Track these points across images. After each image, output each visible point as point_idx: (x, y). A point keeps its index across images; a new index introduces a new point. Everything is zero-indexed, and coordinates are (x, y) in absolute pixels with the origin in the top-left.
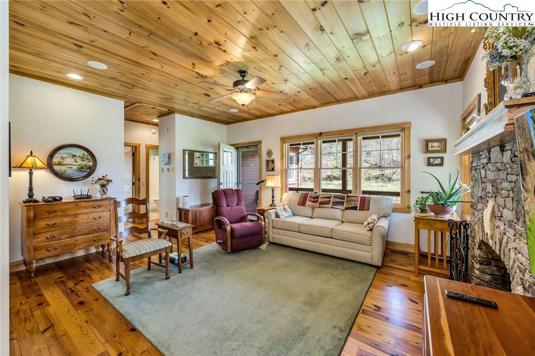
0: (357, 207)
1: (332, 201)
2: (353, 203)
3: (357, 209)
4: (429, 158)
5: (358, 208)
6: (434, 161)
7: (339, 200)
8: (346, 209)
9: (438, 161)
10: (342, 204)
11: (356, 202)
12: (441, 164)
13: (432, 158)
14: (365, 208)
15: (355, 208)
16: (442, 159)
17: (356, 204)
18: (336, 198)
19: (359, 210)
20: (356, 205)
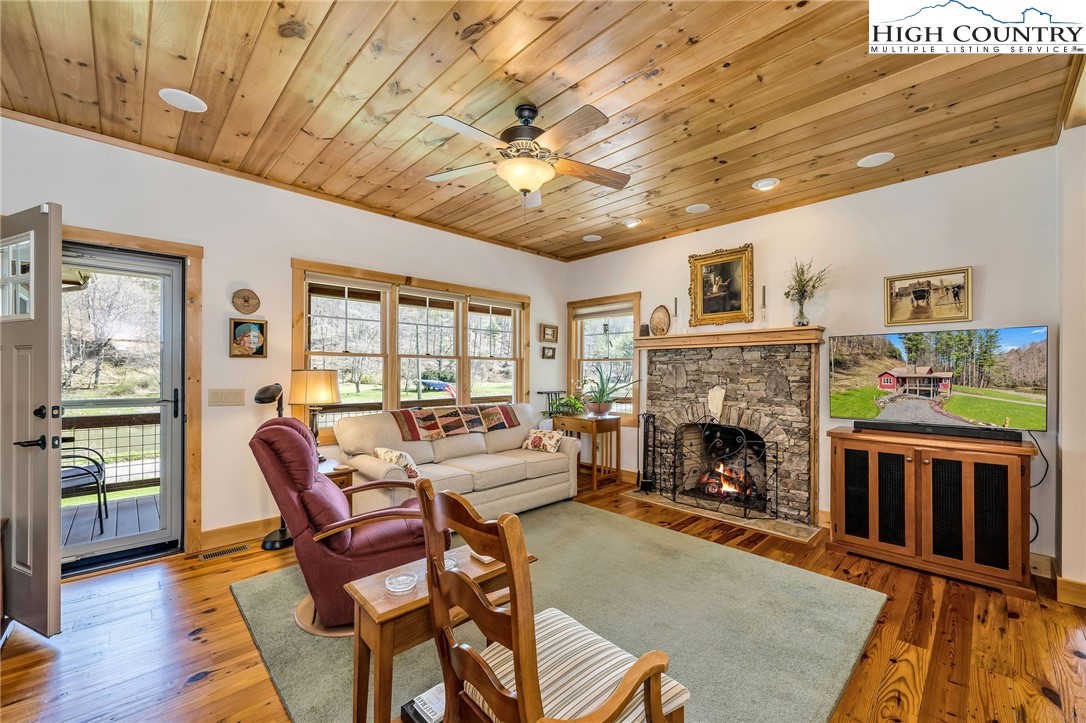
0: (504, 423)
1: (463, 420)
2: (495, 418)
3: (506, 428)
4: (544, 348)
5: (507, 425)
6: (547, 352)
7: (471, 416)
8: (490, 429)
9: (550, 353)
10: (480, 422)
11: (499, 416)
12: (553, 357)
13: (547, 348)
14: (515, 423)
15: (501, 426)
16: (554, 350)
17: (499, 419)
18: (465, 413)
19: (509, 427)
20: (501, 421)
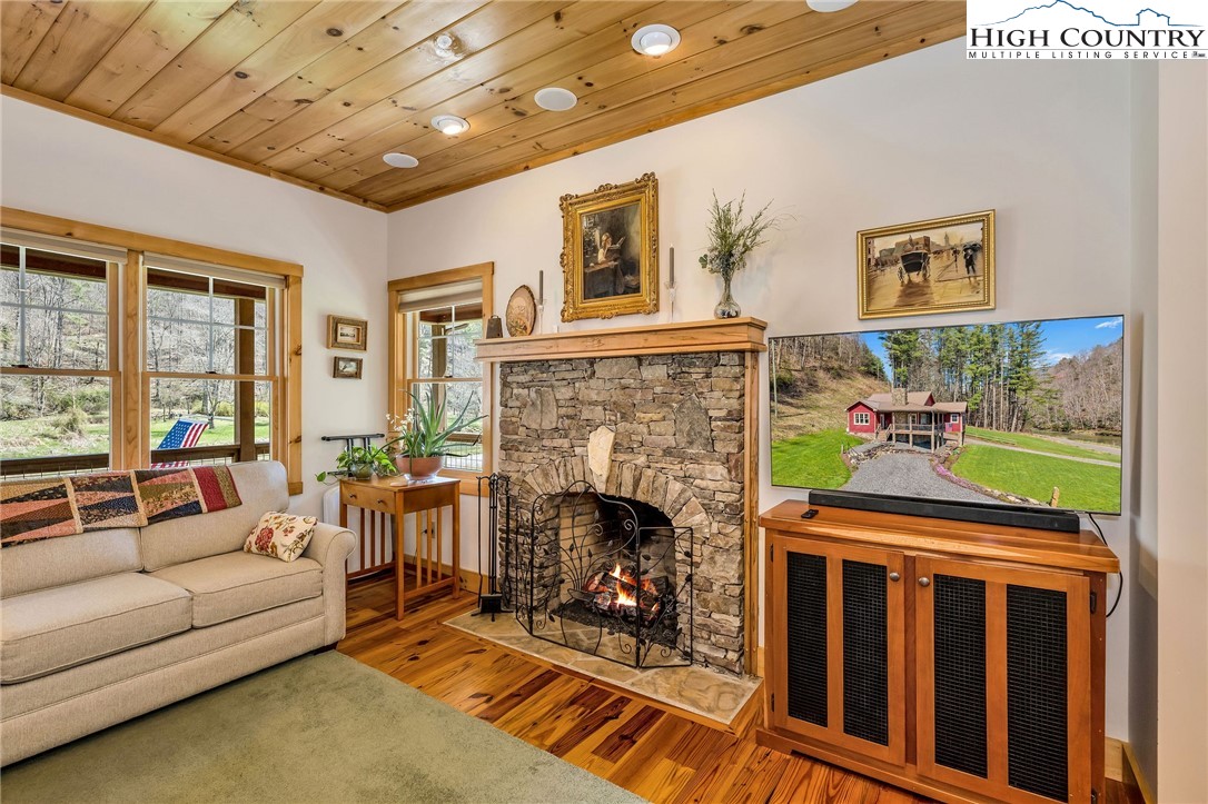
0: (197, 502)
1: (74, 507)
2: (175, 495)
3: (200, 512)
4: (337, 360)
5: (204, 507)
6: (345, 367)
7: (108, 496)
8: (156, 520)
9: (352, 368)
10: (129, 506)
11: (187, 489)
12: (357, 375)
13: (343, 359)
14: (229, 501)
15: (191, 509)
16: (359, 363)
17: (187, 495)
18: (88, 488)
19: (210, 511)
20: (192, 499)
